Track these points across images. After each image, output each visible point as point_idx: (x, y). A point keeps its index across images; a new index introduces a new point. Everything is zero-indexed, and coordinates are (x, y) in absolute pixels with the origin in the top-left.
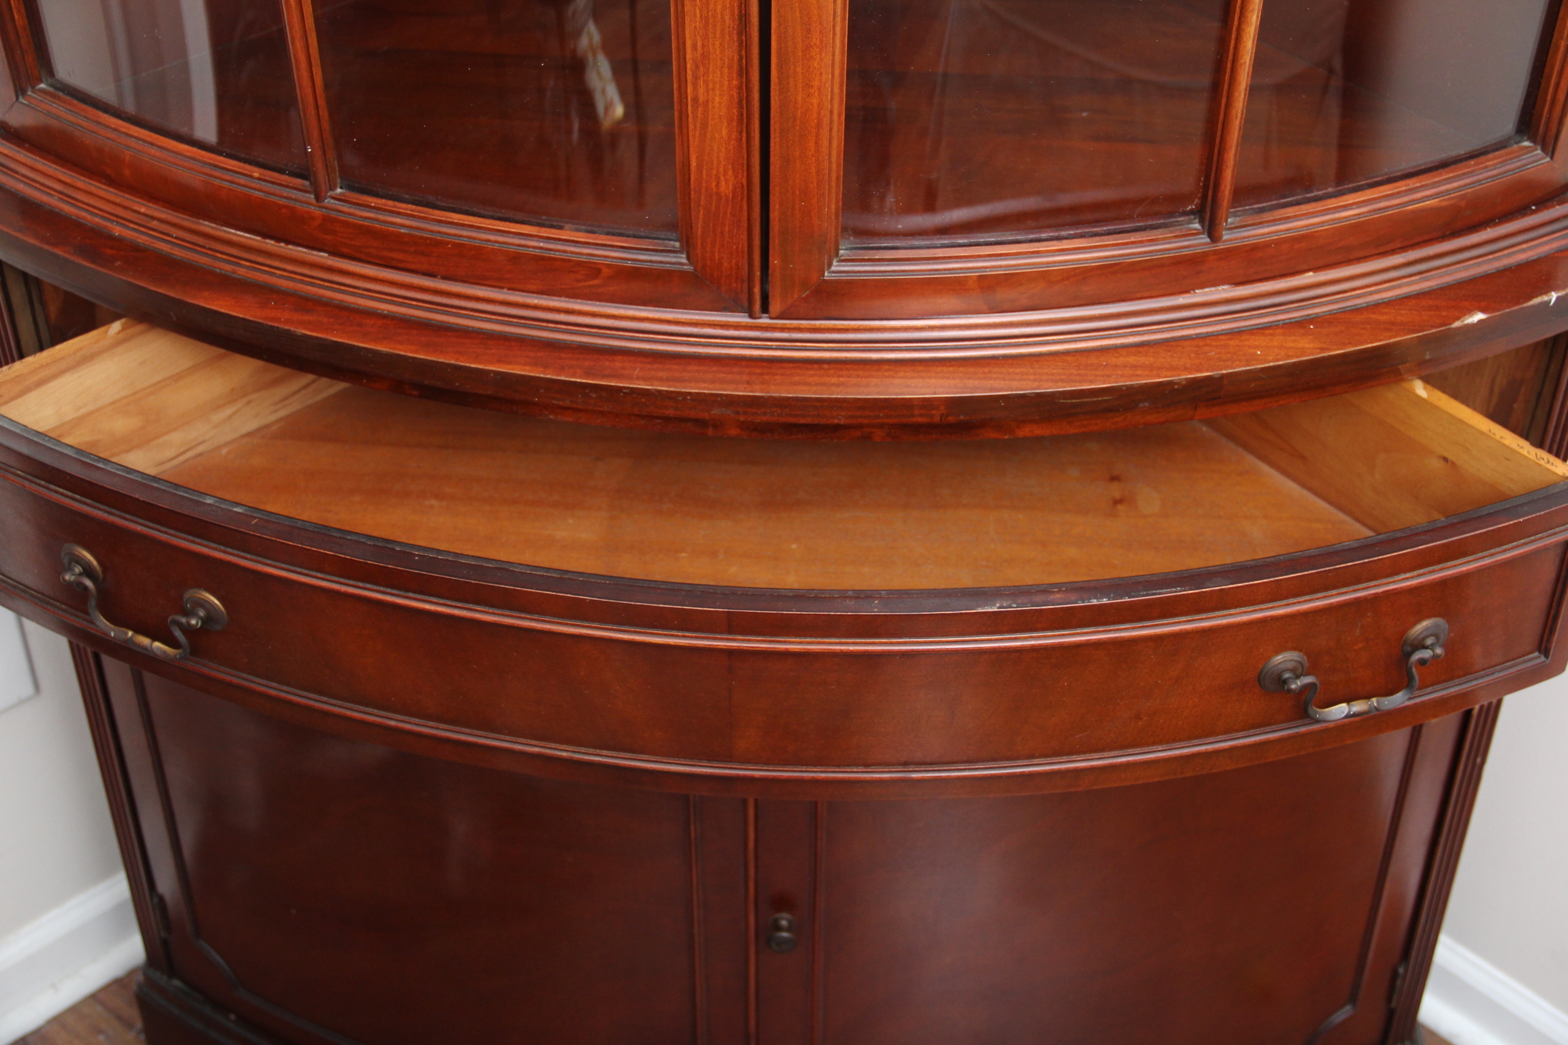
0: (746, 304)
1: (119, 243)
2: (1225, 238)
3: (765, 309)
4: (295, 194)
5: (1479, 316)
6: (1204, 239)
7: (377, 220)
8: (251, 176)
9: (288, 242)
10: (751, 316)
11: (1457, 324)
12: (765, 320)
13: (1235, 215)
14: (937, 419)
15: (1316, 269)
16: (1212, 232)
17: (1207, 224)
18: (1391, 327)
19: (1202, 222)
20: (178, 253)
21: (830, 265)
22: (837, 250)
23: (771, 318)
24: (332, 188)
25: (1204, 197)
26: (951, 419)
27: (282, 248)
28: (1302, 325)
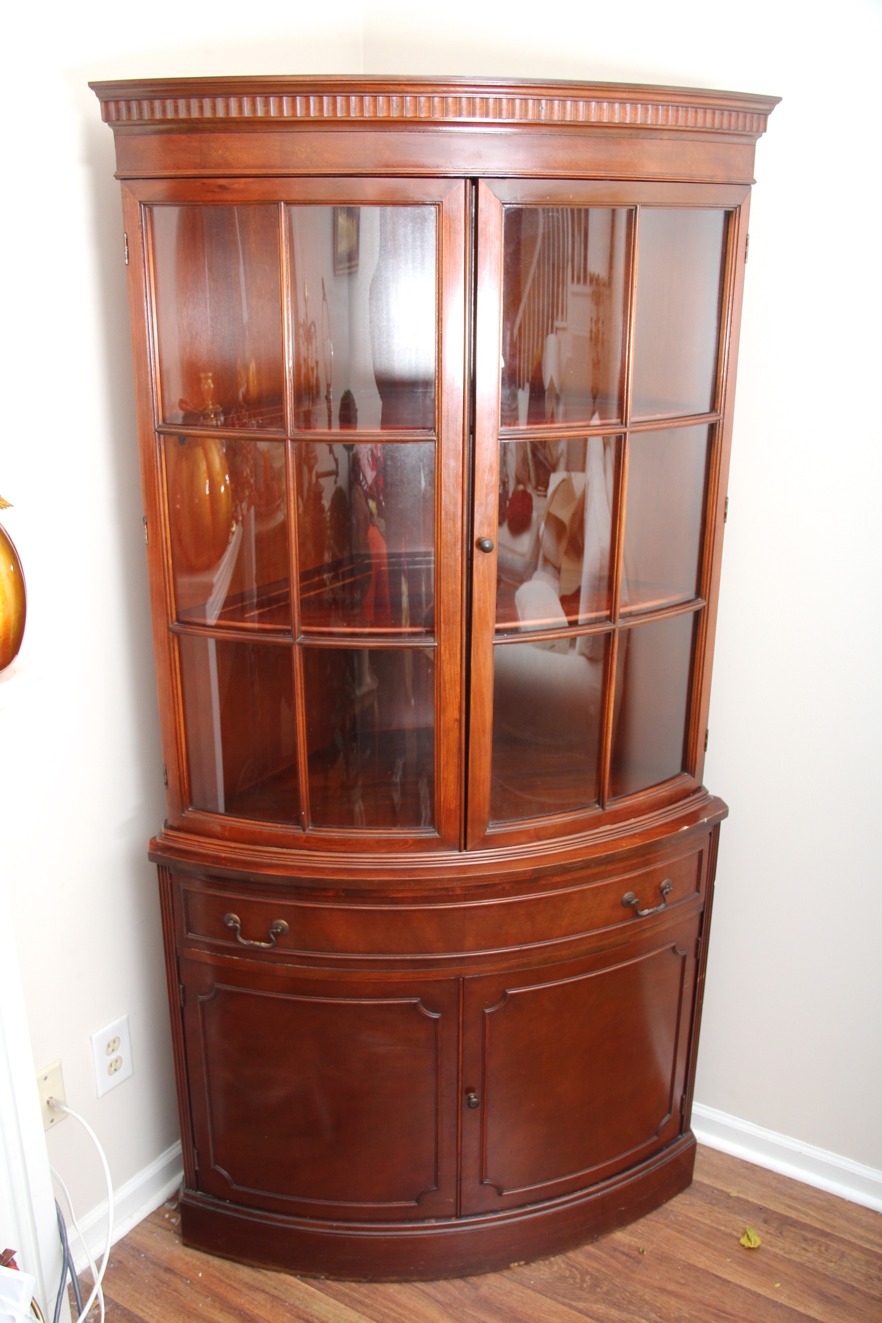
0: (458, 847)
1: (225, 859)
2: (608, 809)
3: (465, 848)
4: (294, 831)
5: (686, 828)
6: (601, 810)
7: (326, 835)
10: (461, 851)
12: (466, 852)
13: (609, 801)
14: (528, 878)
15: (634, 818)
16: (603, 807)
17: (602, 804)
19: (599, 804)
20: (248, 859)
21: (486, 830)
22: (488, 825)
23: (468, 851)
24: (309, 827)
25: (599, 797)
27: (289, 851)
28: (633, 836)
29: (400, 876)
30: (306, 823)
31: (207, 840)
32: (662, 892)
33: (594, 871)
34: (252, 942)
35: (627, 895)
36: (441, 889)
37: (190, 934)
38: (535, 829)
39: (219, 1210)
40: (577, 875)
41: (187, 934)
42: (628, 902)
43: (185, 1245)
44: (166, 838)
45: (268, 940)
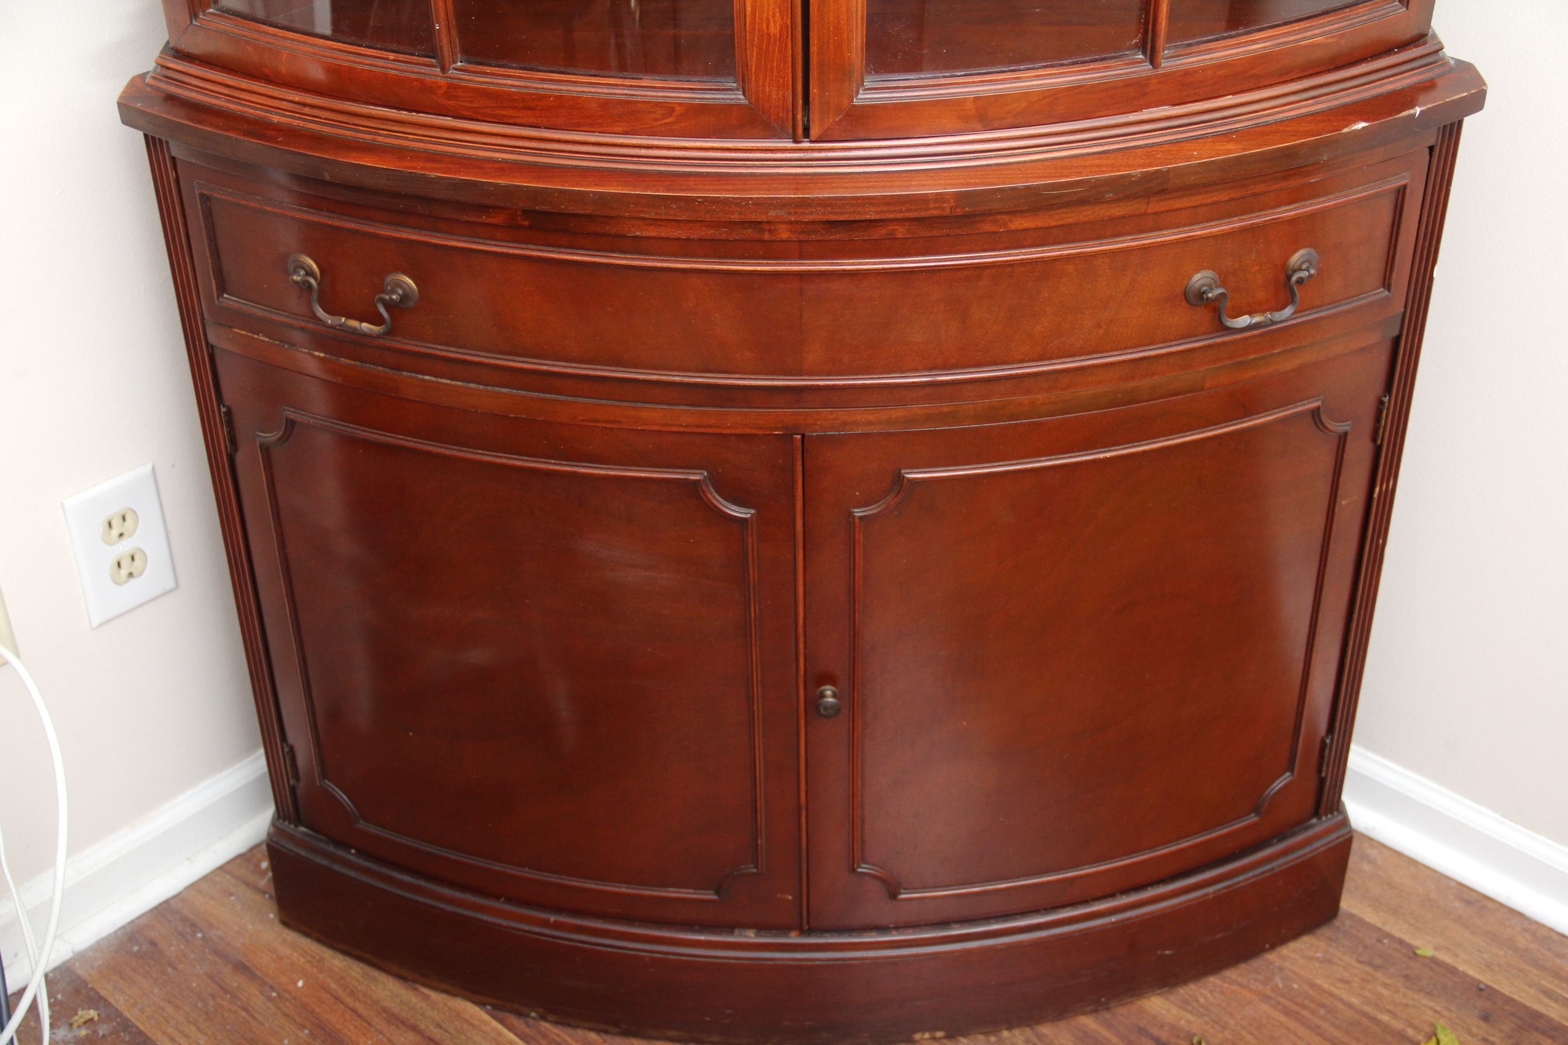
0: (790, 131)
1: (279, 129)
2: (1163, 65)
3: (806, 134)
4: (424, 69)
5: (1361, 125)
6: (1147, 66)
7: (492, 83)
8: (387, 59)
9: (418, 112)
10: (795, 142)
11: (1345, 130)
12: (806, 145)
13: (1169, 48)
14: (947, 212)
15: (1234, 92)
16: (1153, 61)
17: (1149, 53)
18: (1296, 135)
19: (1144, 53)
20: (328, 130)
21: (858, 93)
22: (863, 82)
23: (812, 142)
24: (455, 62)
25: (1145, 33)
26: (959, 212)
27: (414, 117)
28: (1226, 136)
29: (647, 188)
30: (446, 50)
31: (244, 83)
32: (1289, 278)
33: (1117, 211)
34: (343, 319)
35: (1200, 278)
36: (743, 224)
37: (225, 296)
38: (976, 99)
39: (337, 867)
40: (1072, 216)
41: (220, 295)
42: (1201, 295)
43: (285, 923)
44: (167, 77)
45: (377, 320)
